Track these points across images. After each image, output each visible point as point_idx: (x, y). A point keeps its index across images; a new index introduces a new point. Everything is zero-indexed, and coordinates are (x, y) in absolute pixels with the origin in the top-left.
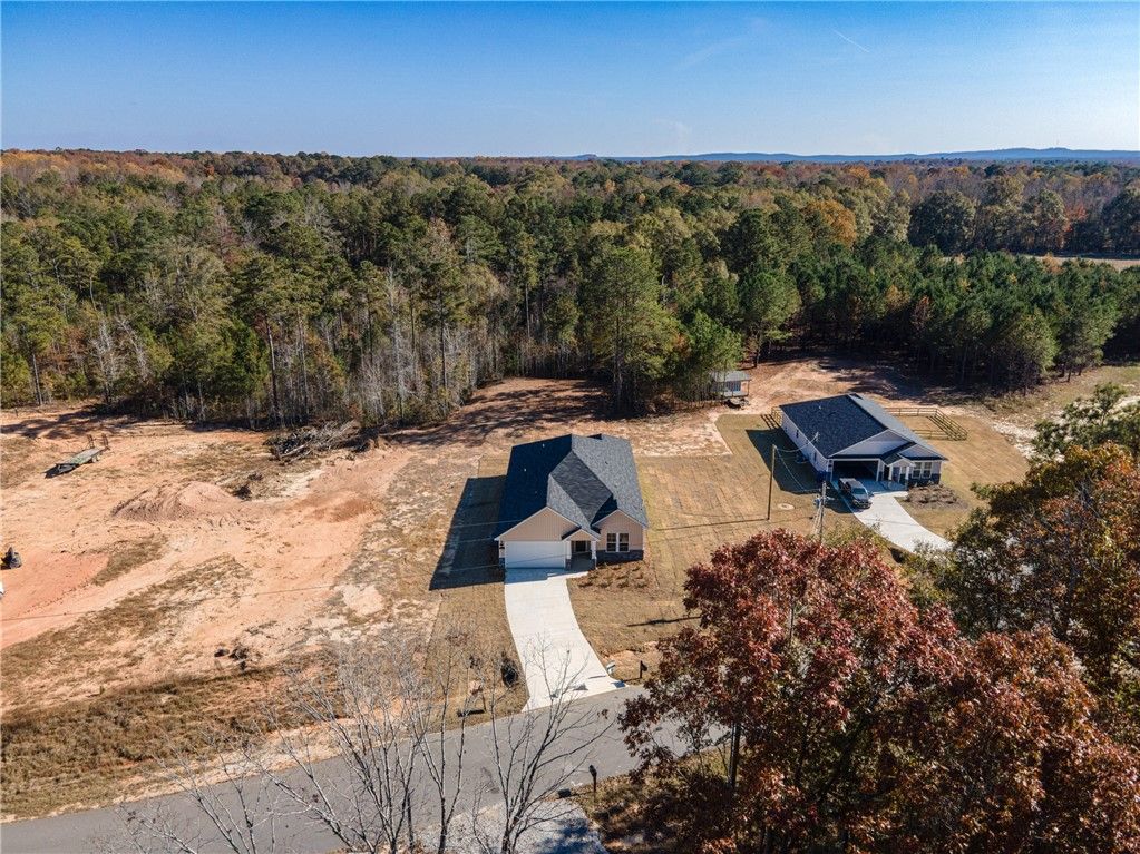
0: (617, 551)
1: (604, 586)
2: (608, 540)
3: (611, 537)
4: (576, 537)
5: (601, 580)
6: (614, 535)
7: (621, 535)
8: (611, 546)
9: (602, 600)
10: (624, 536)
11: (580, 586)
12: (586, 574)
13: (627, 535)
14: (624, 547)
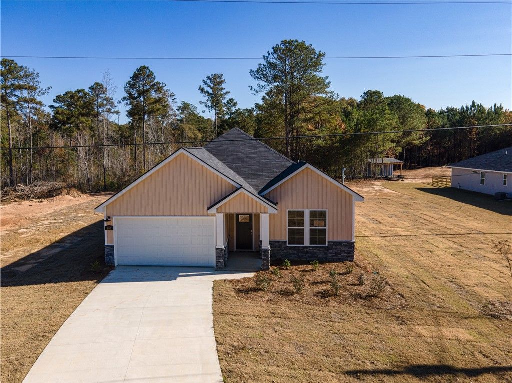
0: (307, 243)
1: (286, 293)
2: (291, 223)
3: (295, 218)
4: (232, 205)
5: (279, 285)
6: (301, 214)
7: (313, 214)
8: (296, 235)
9: (283, 316)
10: (319, 216)
11: (239, 291)
12: (251, 275)
13: (323, 214)
14: (318, 235)
